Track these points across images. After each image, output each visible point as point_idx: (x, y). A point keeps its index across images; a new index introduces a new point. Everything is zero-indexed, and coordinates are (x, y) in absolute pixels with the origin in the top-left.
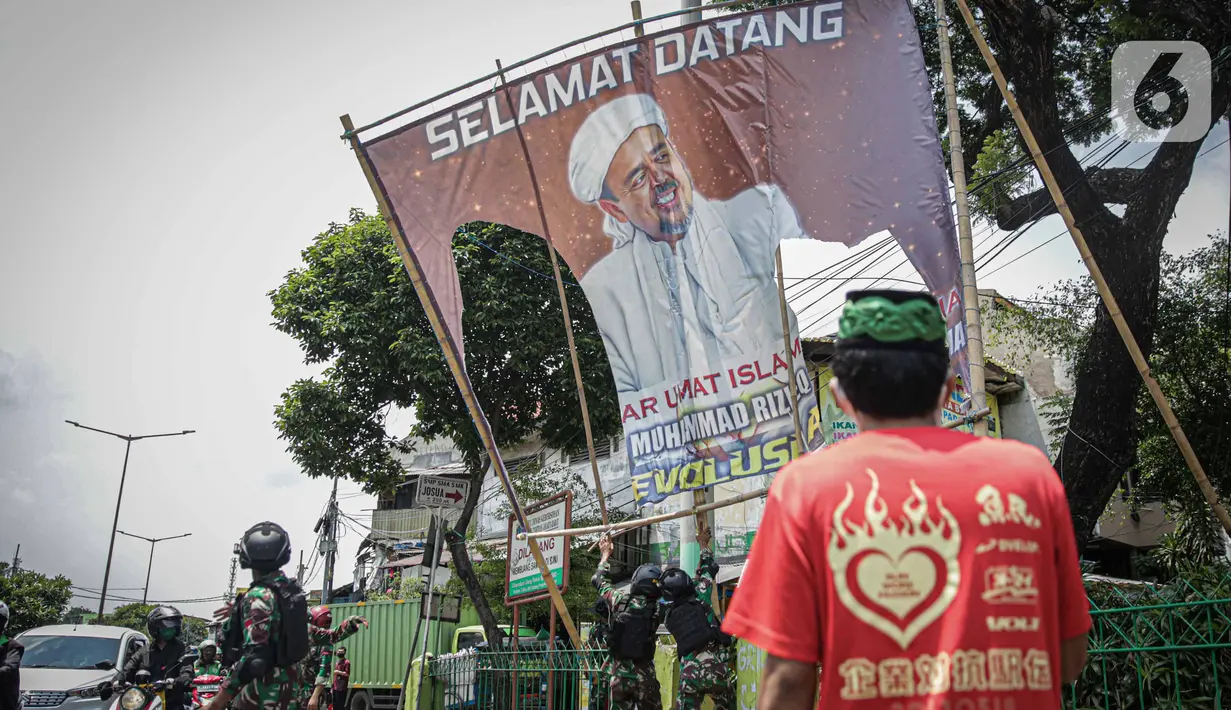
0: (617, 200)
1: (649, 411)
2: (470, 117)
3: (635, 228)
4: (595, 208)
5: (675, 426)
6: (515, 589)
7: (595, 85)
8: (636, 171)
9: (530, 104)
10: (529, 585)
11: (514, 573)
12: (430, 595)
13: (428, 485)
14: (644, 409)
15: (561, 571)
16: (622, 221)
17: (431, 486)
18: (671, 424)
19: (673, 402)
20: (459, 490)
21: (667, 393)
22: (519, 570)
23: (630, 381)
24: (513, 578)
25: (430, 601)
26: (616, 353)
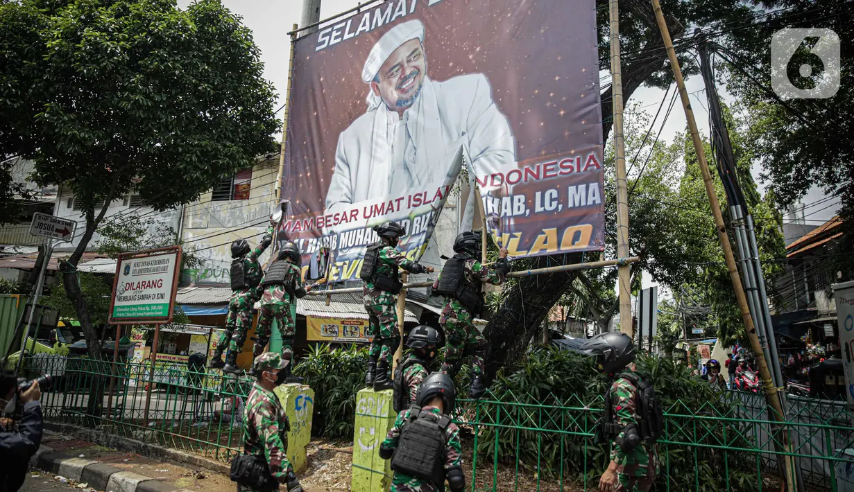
0: (379, 82)
1: (353, 218)
2: (338, 30)
3: (382, 100)
4: (368, 86)
5: (363, 230)
6: (119, 312)
7: (396, 14)
8: (395, 67)
9: (364, 25)
10: (134, 311)
11: (119, 300)
12: (34, 307)
13: (42, 221)
14: (352, 216)
15: (168, 307)
16: (377, 95)
17: (44, 222)
18: (361, 228)
19: (367, 215)
20: (67, 227)
21: (365, 208)
22: (125, 299)
23: (350, 196)
24: (117, 303)
25: (32, 311)
26: (348, 177)
